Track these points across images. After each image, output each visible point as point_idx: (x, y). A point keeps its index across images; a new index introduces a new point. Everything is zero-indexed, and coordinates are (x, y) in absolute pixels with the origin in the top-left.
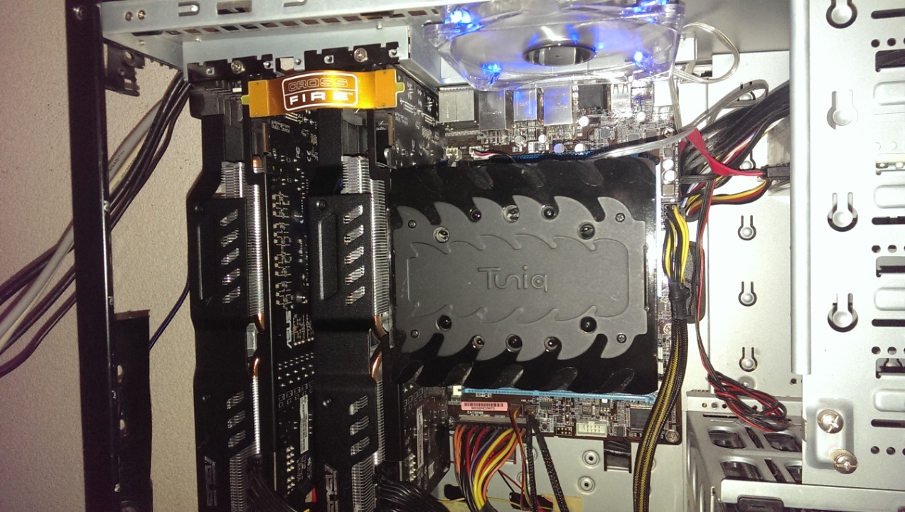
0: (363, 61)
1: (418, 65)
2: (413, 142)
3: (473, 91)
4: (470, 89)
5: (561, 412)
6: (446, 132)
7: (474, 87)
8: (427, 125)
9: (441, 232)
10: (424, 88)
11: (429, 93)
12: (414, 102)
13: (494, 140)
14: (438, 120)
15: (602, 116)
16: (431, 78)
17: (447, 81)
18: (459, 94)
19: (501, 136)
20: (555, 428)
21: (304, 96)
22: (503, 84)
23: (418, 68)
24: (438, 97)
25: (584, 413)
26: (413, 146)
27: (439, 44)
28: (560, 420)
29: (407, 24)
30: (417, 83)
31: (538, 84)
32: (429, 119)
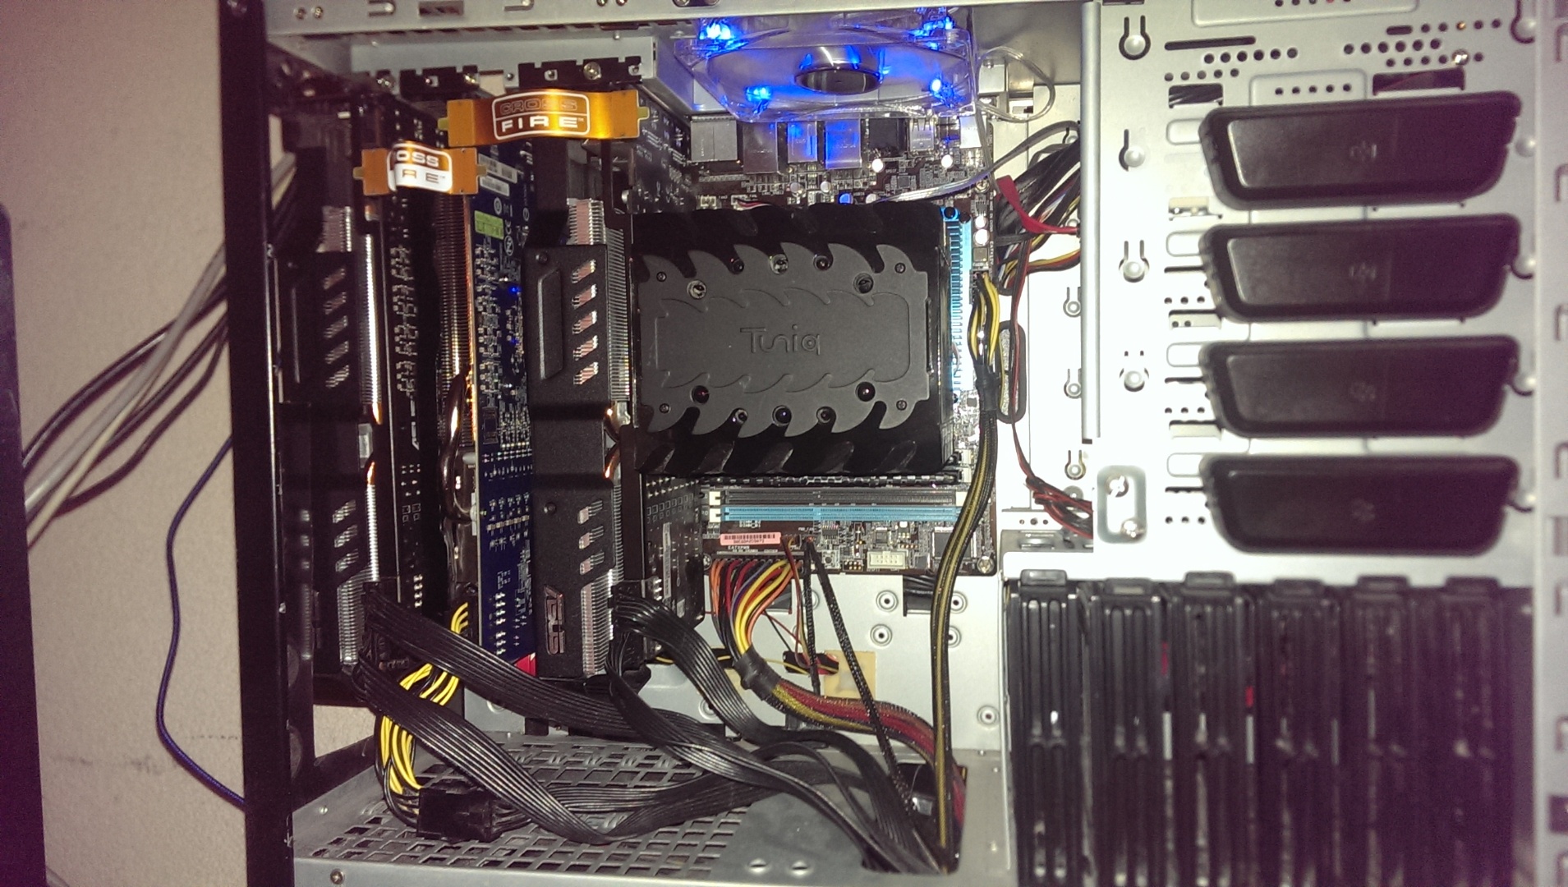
0: (595, 78)
1: (666, 86)
2: (658, 184)
3: (735, 122)
4: (731, 119)
5: (849, 542)
6: (700, 175)
7: (738, 117)
8: (675, 165)
9: (697, 287)
10: (671, 116)
11: (678, 122)
12: (659, 134)
13: (763, 188)
14: (690, 159)
15: (900, 159)
16: (680, 103)
17: (702, 108)
18: (717, 125)
19: (773, 182)
20: (841, 562)
21: (520, 121)
22: (774, 114)
23: (665, 90)
24: (689, 129)
25: (878, 541)
26: (659, 189)
27: (694, 62)
28: (846, 552)
29: (651, 34)
30: (664, 109)
31: (818, 116)
32: (678, 157)
